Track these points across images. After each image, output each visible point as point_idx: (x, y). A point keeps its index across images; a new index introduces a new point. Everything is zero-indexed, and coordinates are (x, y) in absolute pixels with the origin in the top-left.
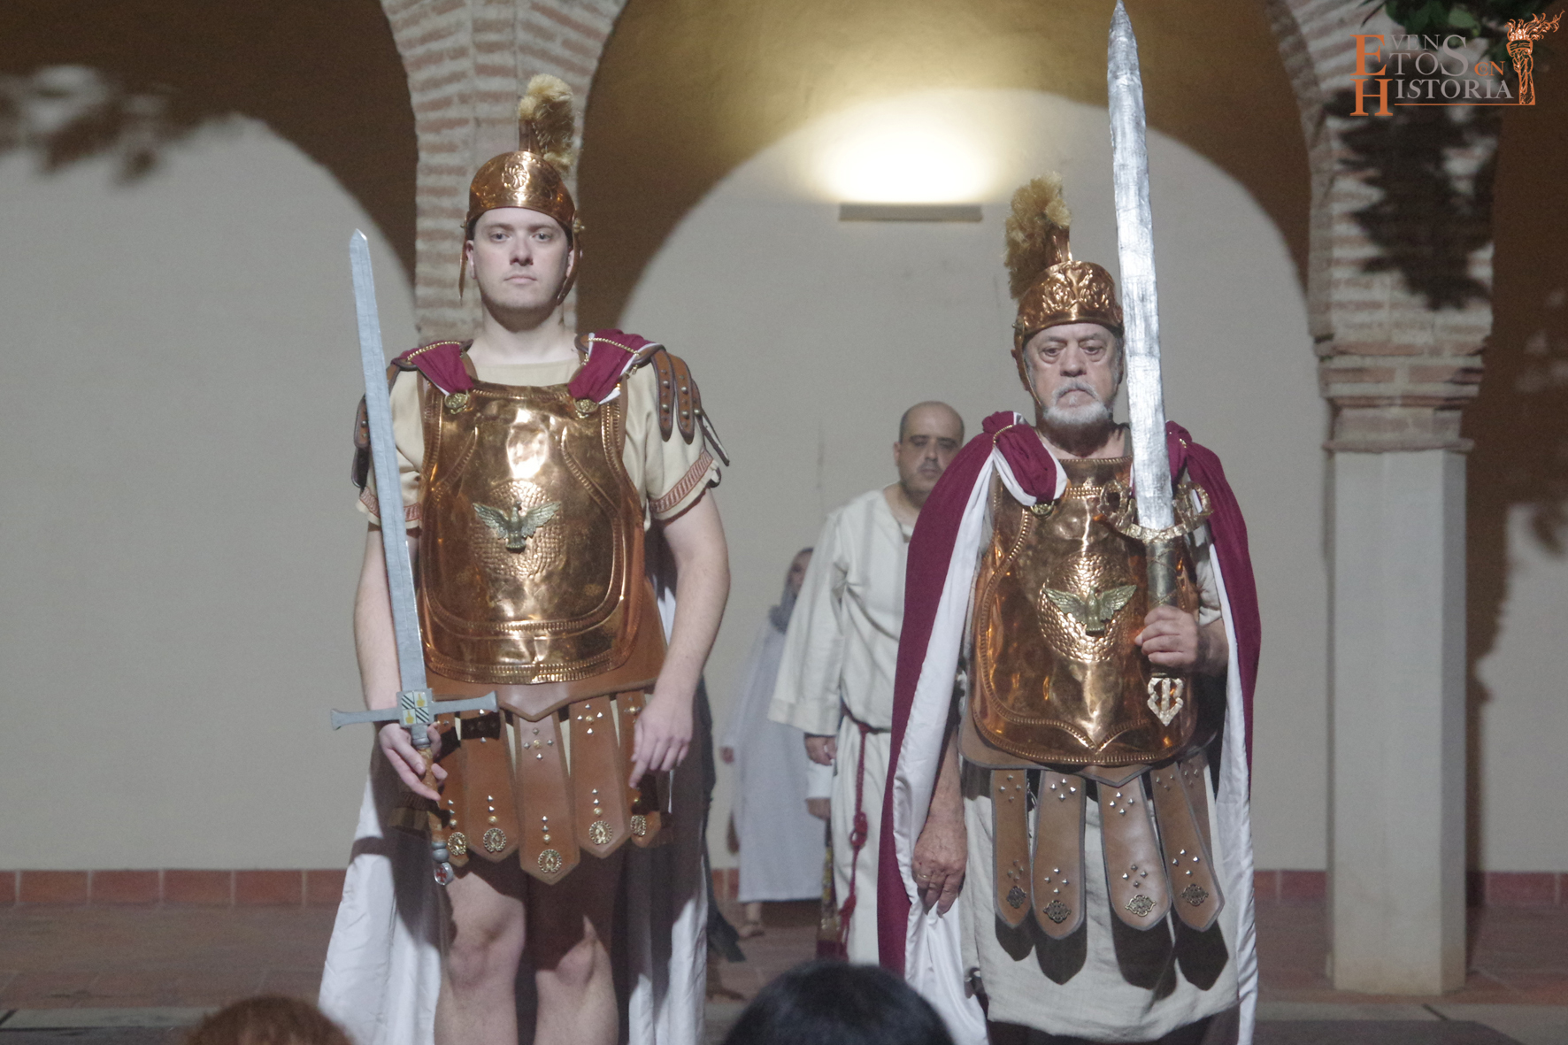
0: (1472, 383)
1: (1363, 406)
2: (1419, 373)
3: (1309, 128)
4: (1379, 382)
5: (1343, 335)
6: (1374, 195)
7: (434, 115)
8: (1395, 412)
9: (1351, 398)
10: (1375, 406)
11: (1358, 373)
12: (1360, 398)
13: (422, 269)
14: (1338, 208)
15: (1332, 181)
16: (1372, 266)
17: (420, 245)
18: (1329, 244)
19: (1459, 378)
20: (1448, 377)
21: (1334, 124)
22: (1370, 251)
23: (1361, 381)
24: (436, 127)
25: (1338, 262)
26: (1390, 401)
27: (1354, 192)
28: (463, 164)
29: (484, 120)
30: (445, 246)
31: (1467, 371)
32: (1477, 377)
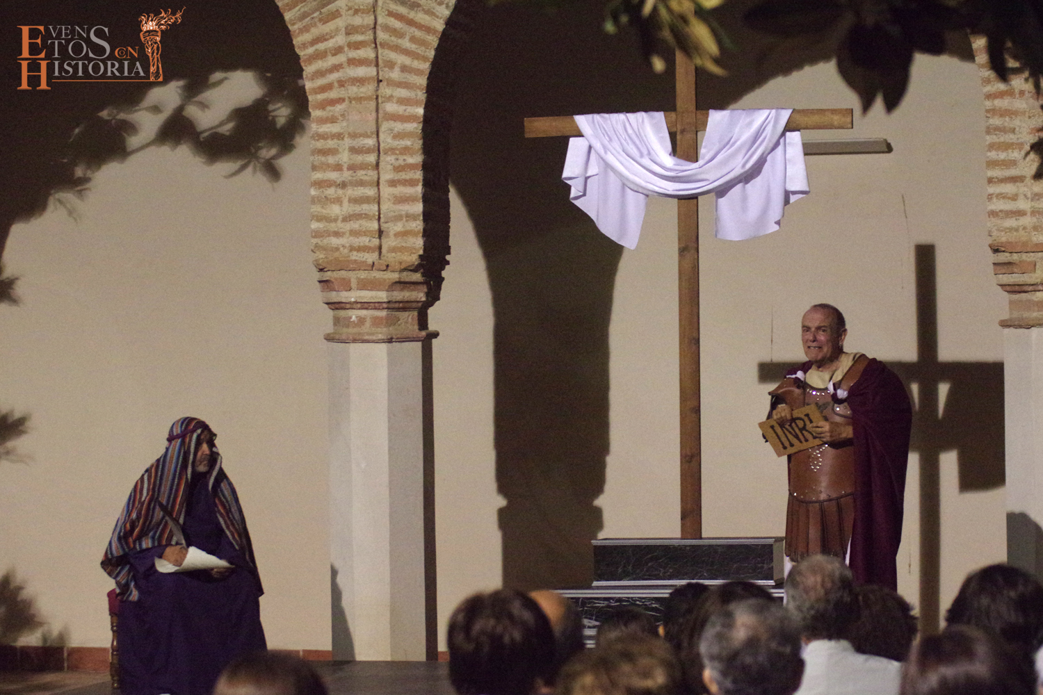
4: (1023, 273)
7: (320, 97)
24: (323, 105)
26: (1035, 288)
28: (341, 131)
29: (354, 99)
30: (331, 192)
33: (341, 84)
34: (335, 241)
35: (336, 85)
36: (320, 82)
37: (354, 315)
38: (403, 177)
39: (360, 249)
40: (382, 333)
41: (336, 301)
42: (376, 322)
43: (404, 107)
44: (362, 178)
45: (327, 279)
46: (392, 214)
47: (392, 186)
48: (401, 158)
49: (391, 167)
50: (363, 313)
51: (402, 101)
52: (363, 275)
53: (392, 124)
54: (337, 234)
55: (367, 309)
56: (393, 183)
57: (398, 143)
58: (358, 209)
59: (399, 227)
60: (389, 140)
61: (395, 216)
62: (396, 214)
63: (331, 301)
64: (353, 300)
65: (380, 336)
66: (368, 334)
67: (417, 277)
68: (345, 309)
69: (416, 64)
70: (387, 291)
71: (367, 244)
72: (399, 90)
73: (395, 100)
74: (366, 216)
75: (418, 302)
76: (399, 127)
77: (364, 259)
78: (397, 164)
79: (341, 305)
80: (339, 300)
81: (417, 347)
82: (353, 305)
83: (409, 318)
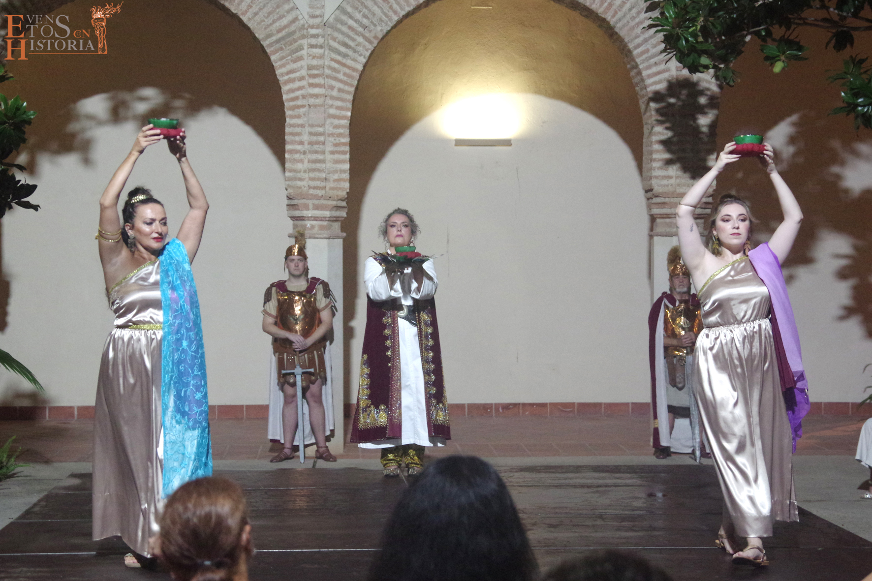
1: (665, 218)
3: (643, 107)
4: (671, 208)
5: (657, 189)
6: (669, 134)
7: (292, 104)
9: (660, 214)
10: (669, 218)
11: (663, 204)
12: (664, 214)
13: (287, 165)
14: (655, 138)
15: (652, 127)
16: (669, 162)
17: (287, 156)
18: (651, 153)
19: (703, 206)
21: (653, 105)
22: (667, 156)
23: (664, 208)
24: (293, 108)
25: (655, 160)
27: (661, 132)
28: (304, 123)
29: (312, 106)
30: (297, 156)
31: (706, 203)
32: (710, 206)
33: (304, 97)
34: (299, 183)
35: (301, 97)
36: (292, 95)
37: (309, 224)
38: (339, 150)
39: (315, 188)
40: (325, 234)
41: (298, 215)
42: (322, 228)
43: (340, 111)
44: (316, 149)
45: (295, 203)
46: (332, 169)
47: (332, 154)
48: (337, 139)
49: (331, 144)
50: (314, 223)
51: (338, 108)
52: (316, 202)
53: (332, 120)
54: (300, 179)
55: (316, 220)
56: (332, 153)
57: (336, 130)
58: (314, 166)
59: (336, 176)
60: (331, 129)
61: (334, 171)
62: (335, 169)
63: (294, 216)
64: (310, 215)
65: (325, 236)
67: (344, 204)
68: (304, 220)
69: (347, 88)
70: (330, 211)
71: (318, 185)
72: (337, 102)
73: (334, 107)
74: (319, 170)
75: (342, 217)
76: (336, 122)
77: (317, 193)
78: (335, 142)
79: (302, 218)
80: (301, 215)
81: (341, 241)
82: (309, 218)
83: (337, 226)
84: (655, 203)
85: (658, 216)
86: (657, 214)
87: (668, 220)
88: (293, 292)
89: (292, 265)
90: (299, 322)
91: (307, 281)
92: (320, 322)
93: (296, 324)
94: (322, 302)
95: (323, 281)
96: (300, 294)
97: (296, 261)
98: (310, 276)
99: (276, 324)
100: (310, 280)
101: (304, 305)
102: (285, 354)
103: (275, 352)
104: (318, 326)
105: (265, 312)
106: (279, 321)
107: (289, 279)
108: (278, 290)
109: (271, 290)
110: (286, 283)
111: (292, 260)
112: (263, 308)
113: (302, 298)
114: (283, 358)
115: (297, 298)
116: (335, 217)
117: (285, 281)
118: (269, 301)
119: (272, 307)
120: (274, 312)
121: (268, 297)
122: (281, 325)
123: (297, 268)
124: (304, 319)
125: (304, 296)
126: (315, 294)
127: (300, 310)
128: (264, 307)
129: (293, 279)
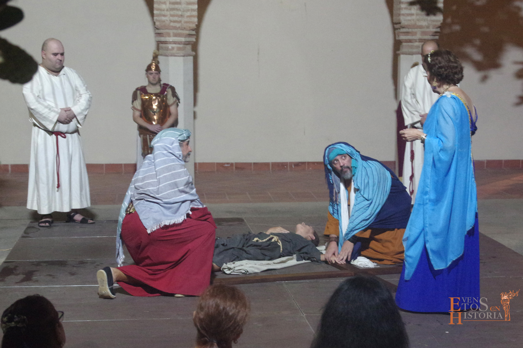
0: (437, 36)
1: (409, 42)
2: (424, 33)
4: (413, 36)
5: (403, 23)
8: (417, 44)
9: (405, 40)
10: (411, 42)
11: (407, 33)
12: (408, 40)
16: (411, 5)
19: (434, 34)
20: (431, 34)
23: (408, 35)
25: (402, 3)
26: (415, 41)
31: (436, 32)
32: (438, 34)
34: (163, 18)
37: (170, 46)
39: (174, 22)
40: (182, 53)
41: (162, 40)
42: (179, 49)
45: (161, 32)
46: (186, 9)
50: (174, 45)
52: (175, 31)
54: (164, 16)
55: (175, 44)
58: (173, 6)
59: (189, 14)
62: (188, 9)
63: (160, 41)
64: (171, 40)
65: (182, 54)
66: (177, 53)
67: (194, 33)
68: (168, 44)
70: (185, 37)
71: (177, 20)
74: (177, 10)
75: (193, 42)
77: (175, 26)
79: (165, 42)
80: (166, 40)
81: (192, 58)
82: (170, 43)
83: (189, 47)
84: (402, 32)
85: (404, 41)
86: (403, 40)
87: (410, 44)
88: (152, 94)
89: (151, 77)
90: (156, 114)
91: (160, 86)
92: (170, 114)
93: (155, 115)
94: (171, 100)
95: (171, 86)
96: (156, 95)
97: (154, 74)
98: (162, 83)
99: (141, 116)
100: (162, 85)
101: (159, 102)
102: (148, 136)
103: (140, 134)
104: (169, 117)
105: (134, 108)
106: (142, 113)
107: (148, 85)
108: (141, 93)
109: (137, 93)
110: (147, 88)
111: (151, 74)
112: (132, 106)
113: (158, 98)
114: (146, 138)
115: (154, 98)
116: (187, 42)
117: (145, 87)
118: (135, 100)
119: (138, 104)
120: (139, 108)
121: (135, 98)
122: (144, 117)
123: (154, 79)
124: (159, 112)
125: (159, 96)
126: (166, 95)
127: (156, 106)
128: (132, 104)
129: (151, 86)
